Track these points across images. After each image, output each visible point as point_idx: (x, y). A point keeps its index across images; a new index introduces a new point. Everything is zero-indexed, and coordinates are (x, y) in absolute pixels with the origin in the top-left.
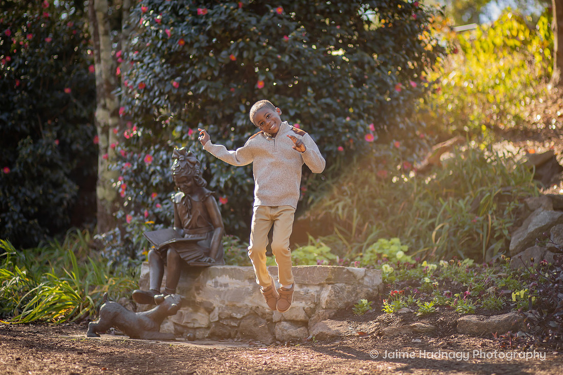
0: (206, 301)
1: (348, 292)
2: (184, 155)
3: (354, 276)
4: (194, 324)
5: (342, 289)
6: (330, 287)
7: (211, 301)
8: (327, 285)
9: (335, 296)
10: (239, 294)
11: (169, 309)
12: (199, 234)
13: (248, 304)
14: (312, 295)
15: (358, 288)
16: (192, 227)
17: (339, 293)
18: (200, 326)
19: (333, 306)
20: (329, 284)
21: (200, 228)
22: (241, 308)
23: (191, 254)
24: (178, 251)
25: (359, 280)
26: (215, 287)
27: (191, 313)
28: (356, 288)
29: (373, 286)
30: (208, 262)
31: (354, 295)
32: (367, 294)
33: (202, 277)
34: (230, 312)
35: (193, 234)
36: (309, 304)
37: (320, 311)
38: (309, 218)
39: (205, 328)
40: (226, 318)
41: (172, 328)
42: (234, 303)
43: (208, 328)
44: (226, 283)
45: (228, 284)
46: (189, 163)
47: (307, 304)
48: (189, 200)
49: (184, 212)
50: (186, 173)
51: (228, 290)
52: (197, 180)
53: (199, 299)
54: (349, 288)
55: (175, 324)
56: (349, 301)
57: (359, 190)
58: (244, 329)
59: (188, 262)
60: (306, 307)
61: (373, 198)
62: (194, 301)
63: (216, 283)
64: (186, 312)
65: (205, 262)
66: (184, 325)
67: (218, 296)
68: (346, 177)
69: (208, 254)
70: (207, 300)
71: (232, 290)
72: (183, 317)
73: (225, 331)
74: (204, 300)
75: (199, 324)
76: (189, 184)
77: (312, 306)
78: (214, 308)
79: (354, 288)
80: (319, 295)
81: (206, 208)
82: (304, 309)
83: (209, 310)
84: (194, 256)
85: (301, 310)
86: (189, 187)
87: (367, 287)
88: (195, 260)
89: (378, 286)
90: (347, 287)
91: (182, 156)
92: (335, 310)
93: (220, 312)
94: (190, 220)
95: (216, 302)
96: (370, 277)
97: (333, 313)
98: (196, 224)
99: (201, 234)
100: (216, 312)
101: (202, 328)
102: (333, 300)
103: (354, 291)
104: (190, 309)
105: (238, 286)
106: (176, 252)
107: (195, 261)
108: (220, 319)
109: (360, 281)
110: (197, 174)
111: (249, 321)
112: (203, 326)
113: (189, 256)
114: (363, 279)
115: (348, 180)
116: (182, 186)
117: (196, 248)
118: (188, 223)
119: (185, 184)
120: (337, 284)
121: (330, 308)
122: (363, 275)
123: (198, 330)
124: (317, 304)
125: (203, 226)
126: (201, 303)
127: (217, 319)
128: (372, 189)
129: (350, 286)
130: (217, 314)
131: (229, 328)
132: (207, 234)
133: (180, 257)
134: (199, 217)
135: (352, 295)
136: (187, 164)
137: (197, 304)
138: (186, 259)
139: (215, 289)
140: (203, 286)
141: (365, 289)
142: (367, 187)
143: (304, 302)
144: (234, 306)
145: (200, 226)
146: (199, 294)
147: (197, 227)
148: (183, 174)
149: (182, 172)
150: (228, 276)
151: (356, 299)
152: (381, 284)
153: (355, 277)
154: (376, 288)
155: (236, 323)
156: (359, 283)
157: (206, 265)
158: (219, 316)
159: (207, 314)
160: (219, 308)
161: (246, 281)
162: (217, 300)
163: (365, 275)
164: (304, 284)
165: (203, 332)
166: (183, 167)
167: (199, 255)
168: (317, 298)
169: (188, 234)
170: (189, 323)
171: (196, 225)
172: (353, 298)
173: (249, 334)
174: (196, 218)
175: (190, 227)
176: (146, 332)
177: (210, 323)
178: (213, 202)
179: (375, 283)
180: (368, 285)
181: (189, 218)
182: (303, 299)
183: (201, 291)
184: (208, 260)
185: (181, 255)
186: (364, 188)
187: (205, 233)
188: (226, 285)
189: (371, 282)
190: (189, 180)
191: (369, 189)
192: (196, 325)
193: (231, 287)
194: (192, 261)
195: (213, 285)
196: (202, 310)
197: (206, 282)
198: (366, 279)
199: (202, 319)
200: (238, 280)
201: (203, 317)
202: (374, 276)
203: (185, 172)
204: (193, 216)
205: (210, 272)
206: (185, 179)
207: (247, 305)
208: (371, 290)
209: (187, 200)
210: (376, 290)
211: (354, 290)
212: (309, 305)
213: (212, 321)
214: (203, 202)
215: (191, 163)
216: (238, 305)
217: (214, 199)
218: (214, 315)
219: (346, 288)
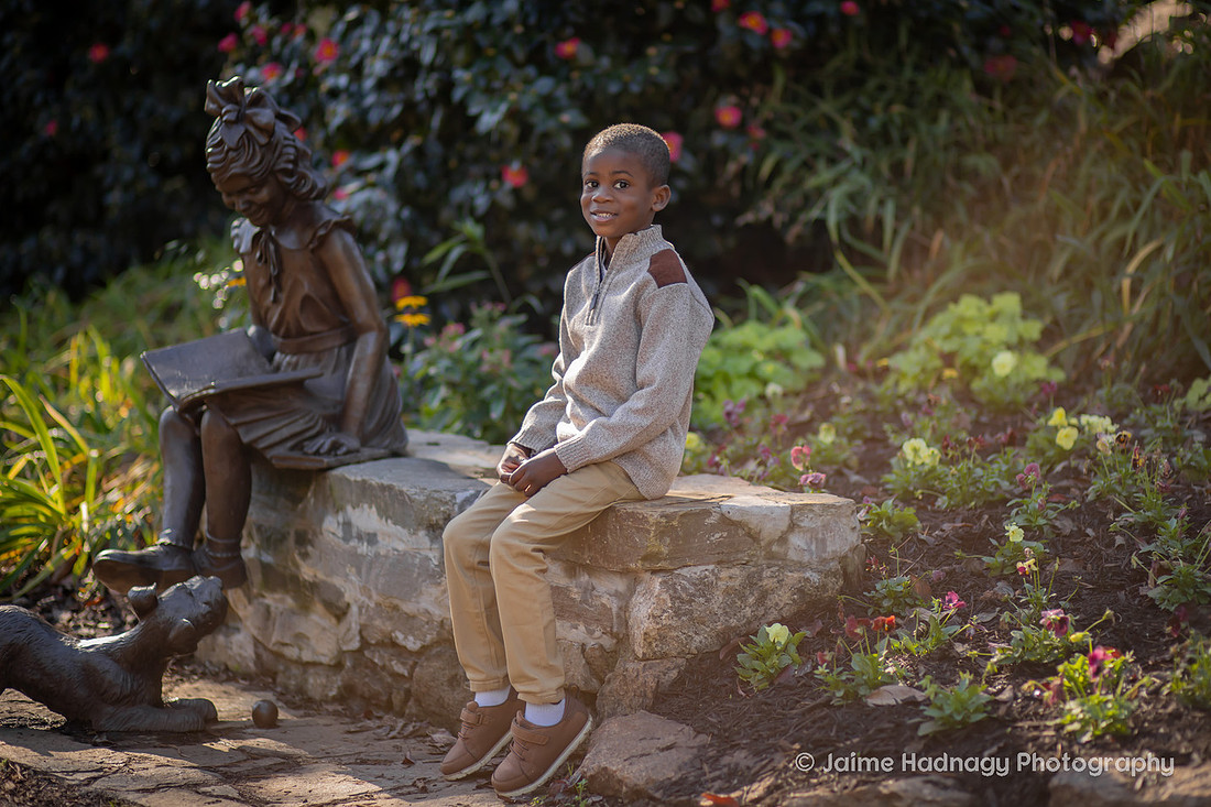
0: (324, 582)
1: (727, 592)
2: (237, 103)
3: (749, 534)
4: (300, 649)
5: (704, 587)
6: (658, 580)
7: (337, 581)
8: (648, 574)
9: (677, 614)
10: (404, 573)
11: (172, 634)
12: (310, 352)
13: (431, 609)
14: (603, 605)
15: (767, 573)
16: (288, 329)
17: (690, 601)
18: (316, 659)
19: (672, 648)
20: (654, 572)
21: (312, 334)
22: (414, 617)
23: (276, 426)
24: (233, 421)
25: (770, 544)
26: (346, 539)
27: (293, 613)
28: (760, 574)
29: (823, 561)
30: (328, 453)
31: (751, 600)
32: (800, 591)
33: (312, 501)
34: (388, 627)
35: (294, 354)
36: (597, 634)
37: (630, 666)
38: (770, 220)
39: (329, 666)
40: (380, 644)
41: (249, 652)
42: (396, 602)
43: (338, 666)
44: (371, 531)
45: (375, 535)
46: (252, 130)
47: (590, 632)
48: (272, 247)
49: (262, 282)
50: (246, 164)
51: (377, 555)
52: (289, 180)
53: (307, 572)
54: (732, 576)
55: (256, 642)
56: (733, 622)
57: (923, 126)
58: (424, 689)
59: (269, 454)
60: (591, 643)
61: (963, 148)
62: (298, 578)
63: (347, 525)
64: (281, 607)
65: (317, 453)
66: (275, 649)
67: (354, 570)
68: (882, 88)
69: (337, 421)
70: (329, 580)
71: (386, 557)
72: (270, 623)
73: (377, 687)
74: (321, 576)
75: (314, 652)
76: (264, 194)
77: (608, 642)
78: (348, 605)
79: (749, 577)
80: (625, 609)
81: (324, 272)
82: (583, 651)
83: (339, 612)
84: (286, 432)
85: (576, 651)
86: (263, 206)
87: (802, 566)
88: (290, 444)
89: (843, 559)
90: (724, 574)
91: (228, 107)
92: (680, 661)
93: (362, 622)
94: (280, 308)
95: (351, 590)
96: (811, 530)
97: (674, 674)
98: (298, 321)
99: (320, 352)
100: (354, 619)
101: (321, 664)
102: (670, 627)
103: (752, 585)
104: (290, 601)
105: (401, 547)
106: (228, 424)
107: (292, 449)
108: (365, 643)
109: (775, 548)
110: (289, 161)
111: (436, 664)
112: (325, 660)
113: (272, 433)
114: (783, 540)
115: (886, 96)
116: (240, 206)
117: (297, 404)
118: (275, 319)
119: (247, 197)
120: (684, 571)
121: (664, 656)
122: (784, 525)
123: (311, 670)
124: (623, 640)
125: (319, 328)
126: (314, 586)
127: (355, 645)
128: (960, 123)
129: (736, 571)
130: (355, 628)
131: (389, 680)
132: (336, 350)
133: (240, 440)
134: (307, 299)
135: (743, 598)
136: (247, 131)
137: (304, 586)
138: (261, 445)
139: (346, 546)
140: (315, 534)
141: (792, 577)
142: (944, 116)
143: (582, 628)
144: (396, 608)
145: (310, 328)
146: (305, 556)
147: (301, 333)
148: (236, 169)
149: (233, 161)
150: (374, 509)
151: (761, 611)
152: (855, 549)
153: (754, 537)
154: (834, 565)
155: (403, 664)
156: (771, 556)
157: (318, 466)
158: (360, 632)
159: (334, 620)
160: (360, 608)
161: (422, 533)
162: (351, 581)
163: (793, 526)
164: (581, 565)
165: (324, 681)
166: (233, 145)
167: (304, 427)
168: (619, 616)
169: (282, 352)
170: (286, 645)
171: (299, 326)
172: (748, 611)
173: (437, 710)
174: (297, 301)
175: (282, 331)
176: (110, 709)
177: (342, 653)
178: (346, 249)
179: (829, 549)
180: (806, 558)
181: (276, 301)
182: (578, 616)
183: (310, 548)
184: (326, 447)
185: (241, 431)
186: (934, 120)
187: (332, 349)
188: (372, 539)
189: (813, 547)
190: (259, 185)
191: (951, 120)
192: (307, 656)
193: (385, 545)
194: (281, 451)
195: (340, 534)
196: (319, 607)
197: (321, 521)
198: (796, 540)
199: (320, 639)
200: (399, 527)
201: (324, 629)
202: (825, 527)
203: (242, 161)
204: (289, 298)
205: (331, 489)
206: (245, 182)
207: (427, 612)
208: (815, 577)
209: (266, 246)
210: (834, 574)
211: (751, 582)
212: (599, 639)
213: (345, 648)
214: (313, 251)
215: (261, 129)
216: (408, 607)
217: (349, 239)
218: (349, 630)
219: (718, 578)
